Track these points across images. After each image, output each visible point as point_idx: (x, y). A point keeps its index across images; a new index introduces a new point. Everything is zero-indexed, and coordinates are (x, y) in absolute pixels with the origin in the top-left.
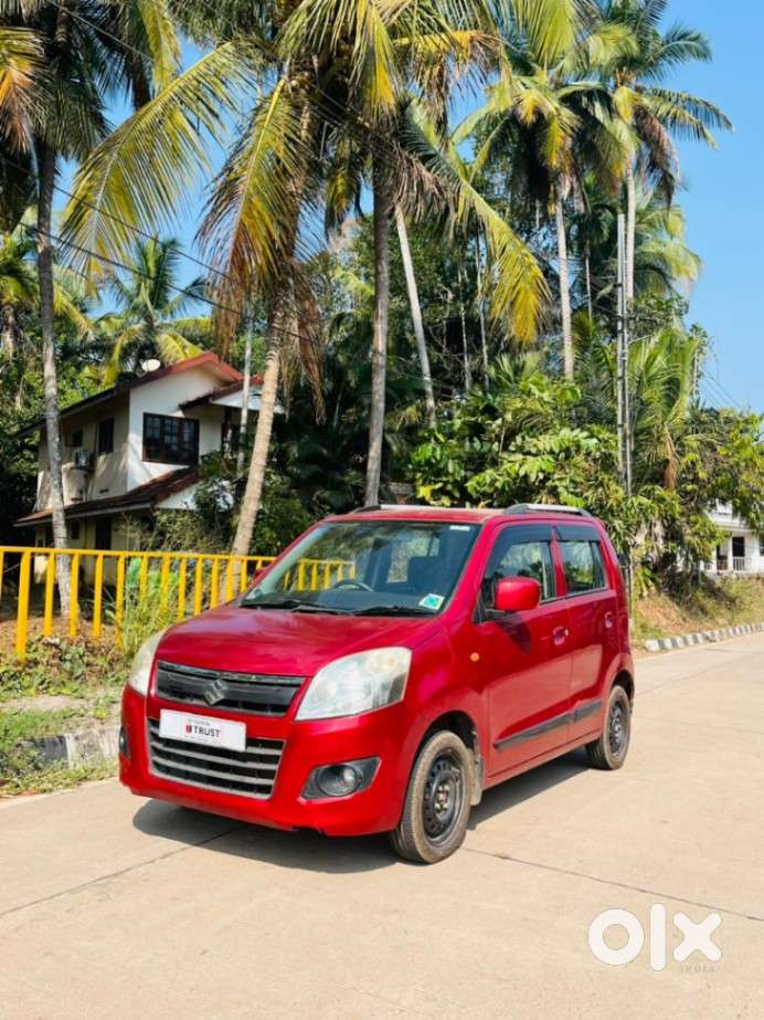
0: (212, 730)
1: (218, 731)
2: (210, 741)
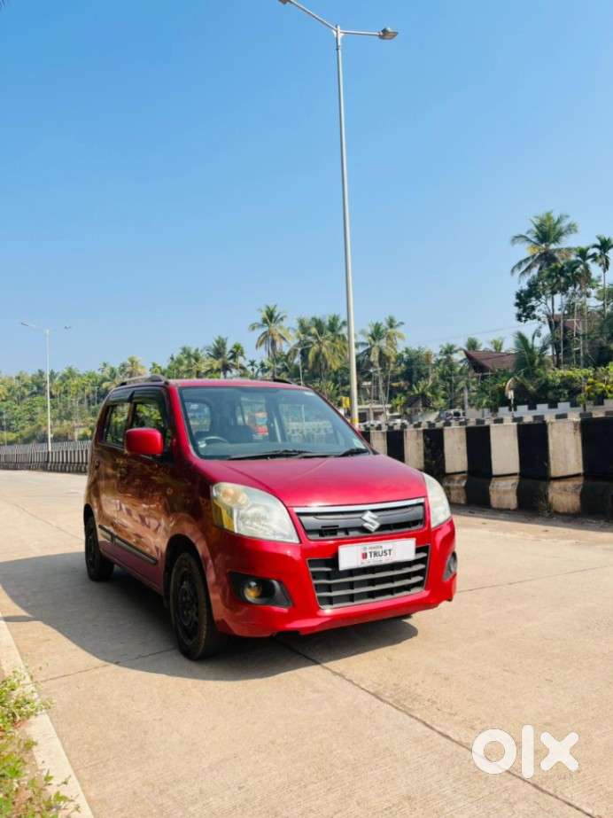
0: (385, 552)
1: (390, 550)
2: (384, 560)
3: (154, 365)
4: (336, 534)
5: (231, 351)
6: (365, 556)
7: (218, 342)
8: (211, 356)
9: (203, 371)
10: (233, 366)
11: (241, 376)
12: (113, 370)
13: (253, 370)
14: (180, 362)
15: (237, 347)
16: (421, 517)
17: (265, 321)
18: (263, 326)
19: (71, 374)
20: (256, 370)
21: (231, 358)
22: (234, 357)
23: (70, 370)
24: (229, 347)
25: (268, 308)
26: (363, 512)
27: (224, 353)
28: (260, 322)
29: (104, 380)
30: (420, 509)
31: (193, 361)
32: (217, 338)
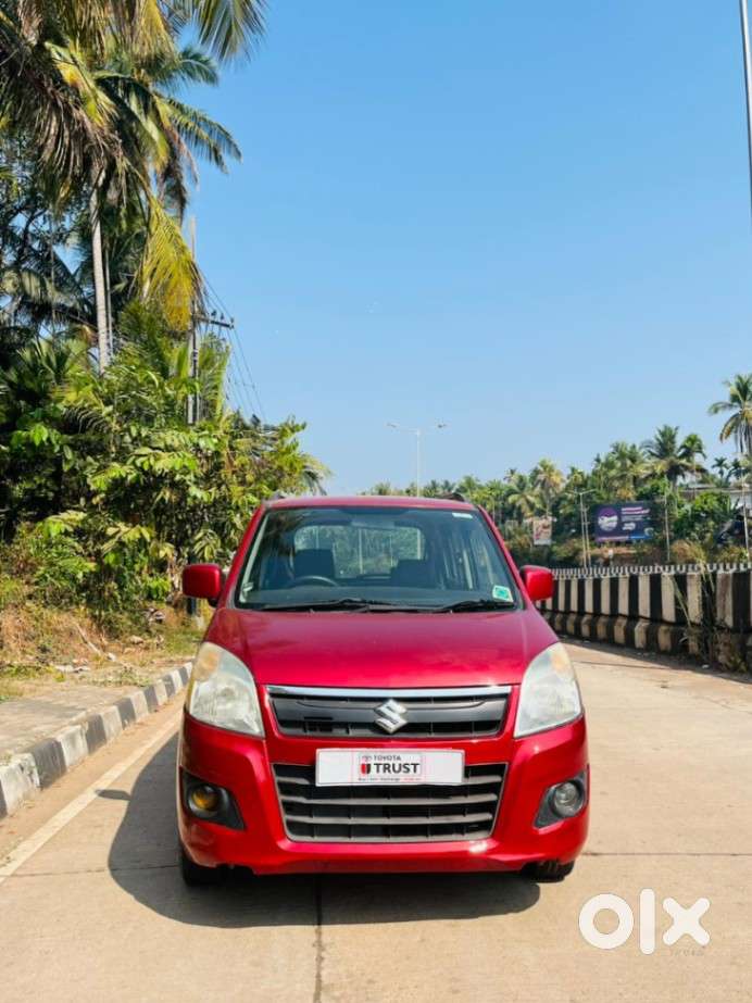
0: (405, 766)
1: (415, 765)
2: (403, 779)
3: (573, 470)
4: (331, 730)
5: (682, 447)
6: (366, 769)
7: (663, 434)
8: (653, 454)
9: (643, 477)
10: (687, 468)
11: (701, 482)
12: (521, 479)
13: (721, 473)
14: (609, 465)
15: (693, 440)
16: (499, 717)
17: (735, 398)
18: (731, 406)
19: (470, 485)
20: (726, 472)
21: (682, 457)
22: (688, 454)
23: (469, 482)
24: (680, 440)
25: (740, 378)
26: (383, 700)
27: (672, 450)
28: (727, 400)
29: (511, 492)
30: (500, 703)
31: (629, 462)
32: (662, 429)
